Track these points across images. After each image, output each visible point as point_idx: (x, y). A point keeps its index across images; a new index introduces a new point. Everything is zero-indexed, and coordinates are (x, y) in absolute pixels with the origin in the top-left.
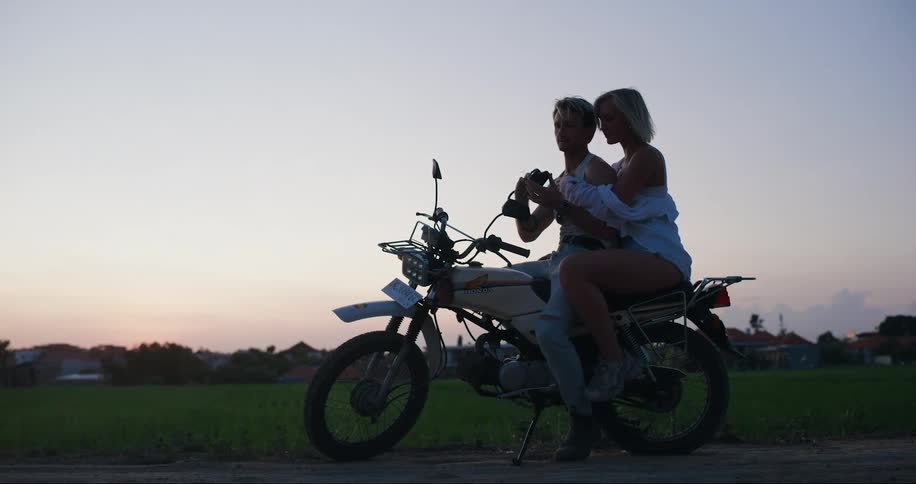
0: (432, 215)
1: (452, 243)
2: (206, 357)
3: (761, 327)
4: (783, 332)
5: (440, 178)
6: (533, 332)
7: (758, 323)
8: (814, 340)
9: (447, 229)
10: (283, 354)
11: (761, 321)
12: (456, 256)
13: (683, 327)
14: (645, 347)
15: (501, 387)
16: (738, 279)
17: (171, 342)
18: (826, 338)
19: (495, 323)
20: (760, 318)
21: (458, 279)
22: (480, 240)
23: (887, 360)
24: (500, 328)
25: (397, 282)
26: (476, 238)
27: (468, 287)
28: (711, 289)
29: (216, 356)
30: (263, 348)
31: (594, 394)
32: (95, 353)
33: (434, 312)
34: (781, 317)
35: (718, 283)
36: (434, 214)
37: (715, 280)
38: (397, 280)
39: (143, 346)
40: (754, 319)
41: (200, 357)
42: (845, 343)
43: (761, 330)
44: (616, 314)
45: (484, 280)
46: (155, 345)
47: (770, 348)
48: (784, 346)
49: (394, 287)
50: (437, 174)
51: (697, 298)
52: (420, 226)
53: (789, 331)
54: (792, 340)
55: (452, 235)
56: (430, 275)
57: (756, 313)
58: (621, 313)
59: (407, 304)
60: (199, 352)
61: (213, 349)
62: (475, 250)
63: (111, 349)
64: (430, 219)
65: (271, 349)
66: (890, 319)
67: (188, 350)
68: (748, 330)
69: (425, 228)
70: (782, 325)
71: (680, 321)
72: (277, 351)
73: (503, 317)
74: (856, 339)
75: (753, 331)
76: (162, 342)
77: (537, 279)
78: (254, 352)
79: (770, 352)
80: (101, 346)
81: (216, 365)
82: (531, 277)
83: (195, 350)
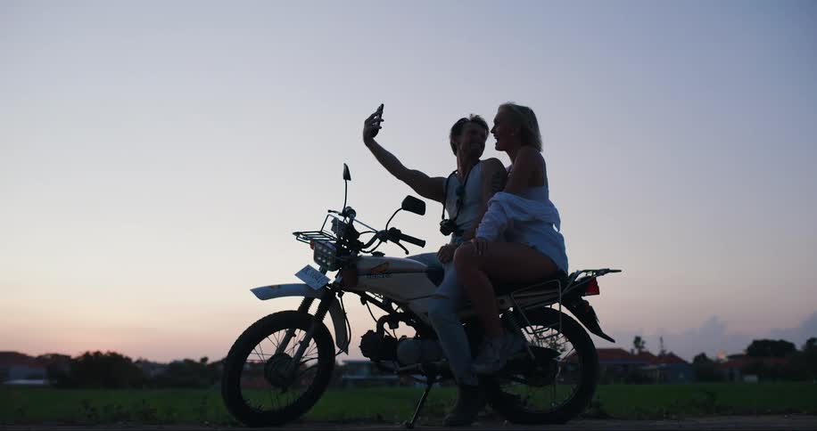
0: (341, 212)
1: (358, 235)
2: (144, 366)
3: (643, 347)
4: (663, 352)
5: (350, 179)
6: (426, 314)
7: (641, 344)
8: (690, 360)
9: (354, 223)
10: (215, 365)
11: (643, 343)
12: (361, 246)
13: (559, 313)
14: (526, 330)
15: (399, 362)
16: (607, 271)
17: (112, 351)
18: (701, 358)
19: (394, 306)
20: (643, 339)
21: (361, 266)
22: (382, 232)
23: (753, 378)
24: (398, 311)
25: (308, 268)
26: (379, 230)
27: (371, 273)
28: (583, 279)
29: (154, 366)
30: (197, 359)
31: (480, 368)
32: (41, 360)
33: (340, 295)
34: (661, 340)
35: (590, 274)
36: (344, 211)
37: (587, 271)
38: (308, 266)
39: (87, 355)
40: (638, 340)
41: (139, 366)
42: (717, 363)
43: (644, 350)
44: (500, 298)
45: (385, 267)
46: (97, 354)
47: (651, 367)
48: (664, 365)
49: (305, 272)
50: (347, 176)
51: (571, 286)
52: (331, 219)
53: (668, 352)
54: (671, 359)
55: (358, 227)
56: (338, 261)
57: (638, 335)
58: (505, 298)
59: (316, 286)
60: (138, 362)
61: (151, 359)
62: (378, 241)
63: (56, 357)
64: (340, 214)
65: (205, 360)
66: (756, 343)
67: (128, 360)
68: (632, 350)
69: (335, 221)
70: (662, 346)
71: (556, 306)
72: (209, 362)
73: (400, 300)
74: (727, 360)
75: (636, 352)
76: (104, 351)
77: (432, 268)
78: (189, 362)
79: (652, 370)
80: (47, 355)
81: (152, 373)
82: (425, 266)
83: (134, 359)
